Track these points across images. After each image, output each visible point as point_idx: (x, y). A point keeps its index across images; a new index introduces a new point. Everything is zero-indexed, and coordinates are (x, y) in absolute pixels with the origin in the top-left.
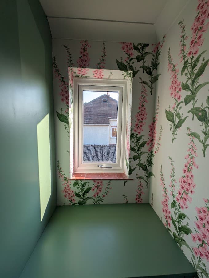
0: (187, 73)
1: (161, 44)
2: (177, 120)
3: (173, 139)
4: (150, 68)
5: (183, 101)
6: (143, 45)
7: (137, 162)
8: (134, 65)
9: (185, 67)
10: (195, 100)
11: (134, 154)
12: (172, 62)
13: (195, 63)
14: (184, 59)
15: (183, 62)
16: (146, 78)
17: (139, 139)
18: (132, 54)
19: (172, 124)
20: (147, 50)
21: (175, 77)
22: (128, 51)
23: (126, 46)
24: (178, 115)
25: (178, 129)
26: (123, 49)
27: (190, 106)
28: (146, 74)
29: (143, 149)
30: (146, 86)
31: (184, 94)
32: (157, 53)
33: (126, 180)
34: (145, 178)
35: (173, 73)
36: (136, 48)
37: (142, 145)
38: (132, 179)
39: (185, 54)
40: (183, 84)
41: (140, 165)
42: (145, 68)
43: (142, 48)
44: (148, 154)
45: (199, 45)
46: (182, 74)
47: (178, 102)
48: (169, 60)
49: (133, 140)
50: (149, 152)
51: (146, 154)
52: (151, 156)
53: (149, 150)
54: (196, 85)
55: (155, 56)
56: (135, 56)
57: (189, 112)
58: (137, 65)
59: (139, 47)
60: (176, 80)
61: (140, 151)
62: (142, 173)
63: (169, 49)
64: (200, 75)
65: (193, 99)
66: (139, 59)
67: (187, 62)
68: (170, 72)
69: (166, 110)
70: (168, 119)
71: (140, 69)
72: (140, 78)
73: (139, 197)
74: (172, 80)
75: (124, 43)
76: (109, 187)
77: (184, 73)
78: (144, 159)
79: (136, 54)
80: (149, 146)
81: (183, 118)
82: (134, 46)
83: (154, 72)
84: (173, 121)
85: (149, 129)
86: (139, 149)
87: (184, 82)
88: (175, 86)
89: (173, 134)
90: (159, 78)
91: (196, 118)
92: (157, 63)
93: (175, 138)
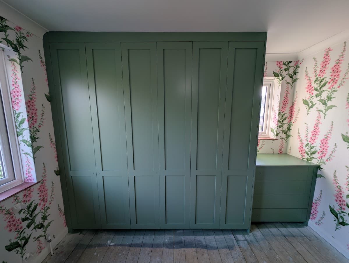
0: (317, 83)
1: (300, 62)
2: (310, 105)
3: (308, 114)
4: (292, 75)
5: (315, 95)
6: (288, 62)
7: (281, 129)
8: (283, 74)
9: (316, 80)
10: (321, 96)
11: (280, 124)
12: (308, 75)
13: (322, 80)
14: (316, 76)
15: (316, 78)
16: (290, 80)
17: (283, 115)
18: (282, 68)
19: (307, 106)
20: (291, 64)
21: (310, 83)
22: (280, 66)
23: (279, 63)
24: (311, 102)
25: (311, 109)
26: (277, 65)
27: (319, 98)
28: (289, 78)
29: (285, 121)
30: (289, 85)
31: (315, 92)
32: (297, 67)
33: (273, 140)
34: (285, 139)
35: (308, 81)
36: (285, 64)
37: (285, 119)
38: (278, 139)
39: (317, 74)
40: (315, 88)
41: (283, 131)
42: (289, 75)
43: (288, 64)
44: (288, 124)
45: (324, 74)
46: (314, 83)
47: (312, 96)
48: (306, 73)
49: (280, 116)
50: (289, 123)
51: (287, 124)
52: (290, 125)
53: (289, 122)
54: (322, 90)
55: (296, 68)
56: (283, 69)
57: (318, 101)
58: (284, 73)
59: (287, 63)
60: (310, 85)
61: (283, 123)
62: (284, 136)
63: (306, 68)
64: (324, 86)
65: (320, 95)
66: (285, 70)
67: (317, 78)
68: (306, 80)
69: (303, 99)
70: (304, 103)
71: (286, 75)
72: (286, 81)
73: (281, 150)
74: (308, 84)
75: (278, 62)
76: (264, 143)
77: (316, 83)
78: (285, 127)
79: (284, 67)
80: (289, 120)
81: (314, 103)
82: (284, 63)
83: (294, 77)
84: (308, 105)
85: (289, 109)
86: (283, 121)
87: (316, 87)
88: (310, 88)
89: (308, 111)
90: (298, 81)
91: (321, 103)
92: (297, 72)
93: (309, 113)
